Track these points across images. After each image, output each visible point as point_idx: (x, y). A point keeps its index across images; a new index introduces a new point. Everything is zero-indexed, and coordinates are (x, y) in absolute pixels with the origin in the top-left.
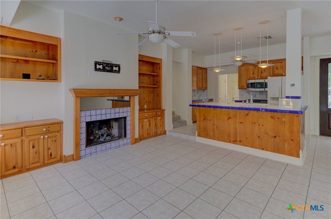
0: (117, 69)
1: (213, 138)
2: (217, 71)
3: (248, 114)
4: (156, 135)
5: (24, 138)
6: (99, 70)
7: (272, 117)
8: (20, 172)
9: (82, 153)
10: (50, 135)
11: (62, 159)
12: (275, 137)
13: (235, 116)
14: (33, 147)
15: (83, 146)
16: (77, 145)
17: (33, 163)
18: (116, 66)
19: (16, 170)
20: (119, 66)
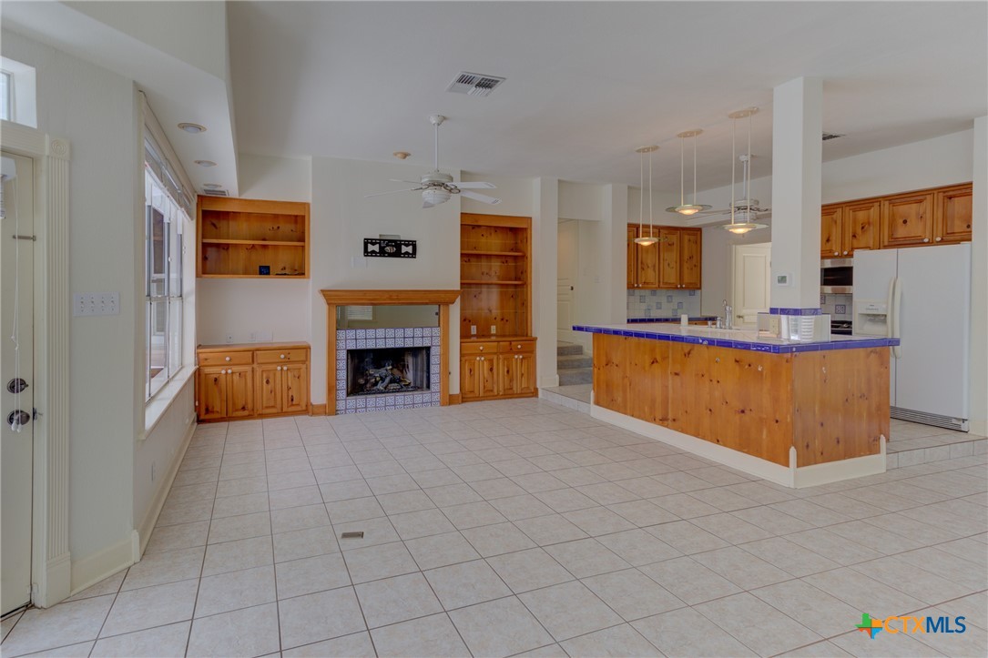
0: (410, 249)
1: (623, 409)
2: (646, 244)
3: (689, 353)
4: (509, 394)
5: (255, 366)
6: (373, 254)
7: (737, 361)
8: (250, 417)
9: (341, 405)
10: (291, 366)
11: (308, 410)
12: (743, 412)
13: (665, 358)
14: (268, 382)
15: (342, 394)
16: (332, 389)
17: (267, 407)
18: (408, 243)
19: (246, 413)
20: (413, 244)
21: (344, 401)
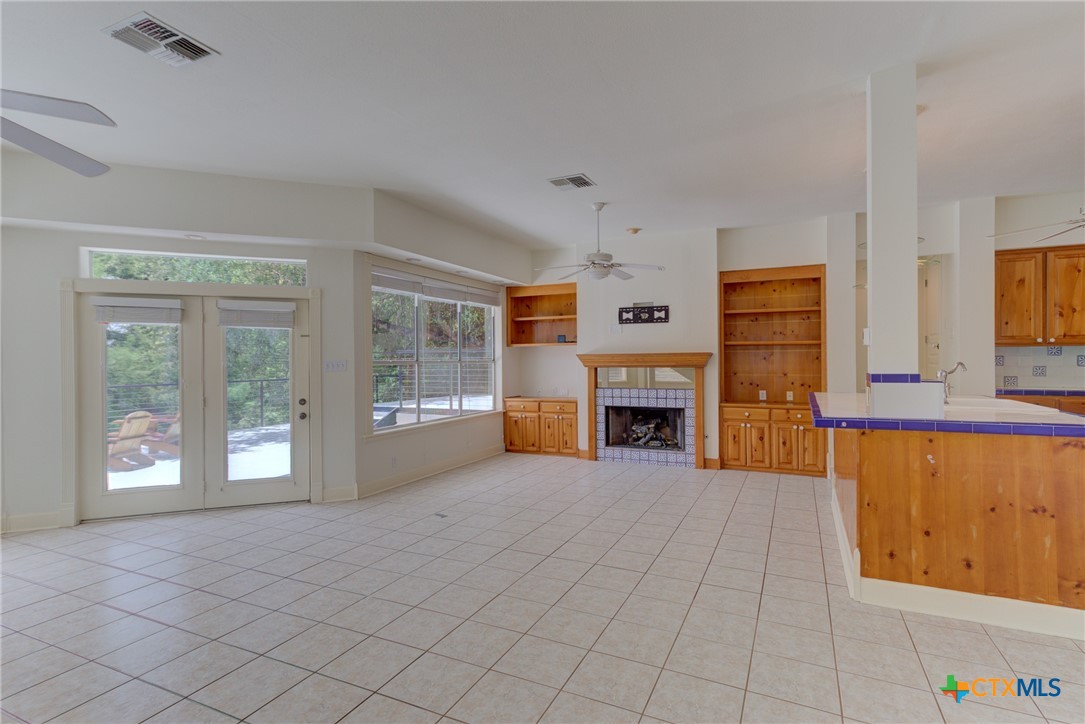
0: (662, 314)
5: (541, 414)
6: (628, 321)
8: (537, 452)
9: (601, 453)
10: (564, 416)
11: (577, 454)
14: (549, 427)
15: (602, 443)
16: (593, 438)
17: (549, 446)
18: (660, 309)
19: (535, 449)
20: (666, 309)
21: (603, 450)
